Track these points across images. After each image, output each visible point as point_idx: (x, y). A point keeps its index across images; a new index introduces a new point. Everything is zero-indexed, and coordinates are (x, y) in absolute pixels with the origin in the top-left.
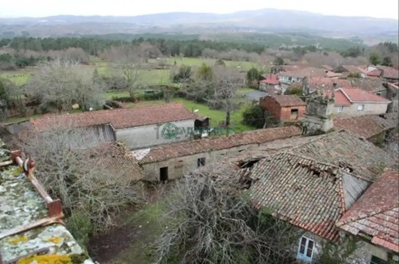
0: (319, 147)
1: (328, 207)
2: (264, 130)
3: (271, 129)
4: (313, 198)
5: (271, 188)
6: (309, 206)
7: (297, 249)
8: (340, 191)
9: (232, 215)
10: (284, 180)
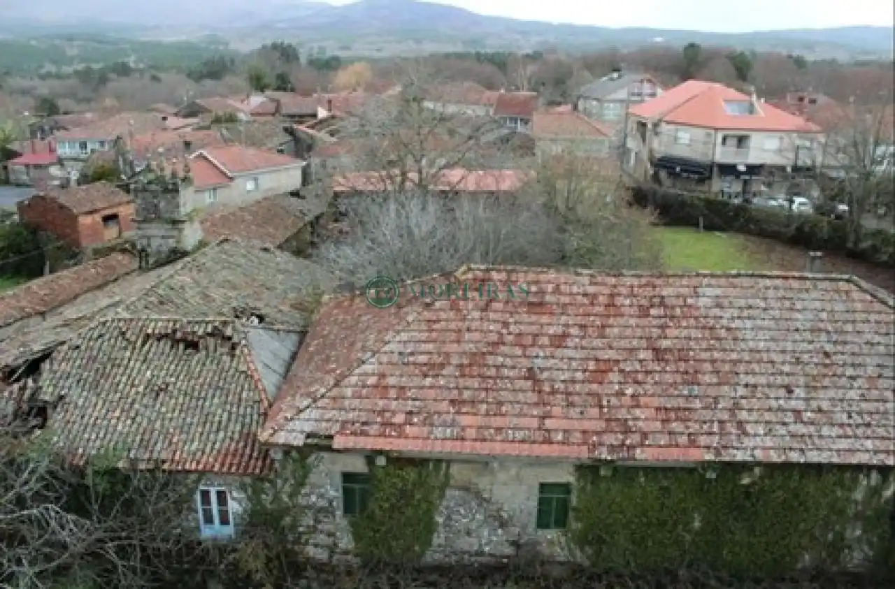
0: (182, 287)
1: (234, 409)
2: (48, 277)
3: (65, 273)
4: (198, 399)
5: (98, 408)
6: (195, 420)
7: (197, 520)
8: (249, 368)
10: (124, 379)
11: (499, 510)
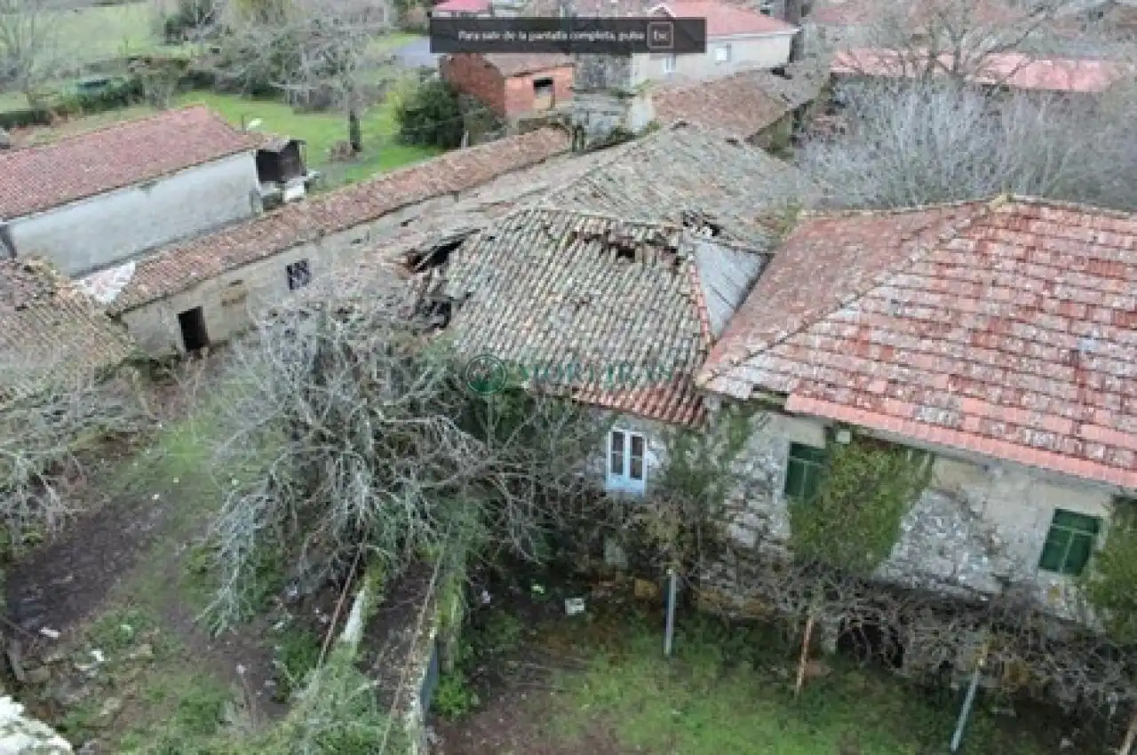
0: (622, 179)
1: (668, 340)
2: (464, 150)
3: (486, 146)
4: (626, 320)
5: (509, 312)
6: (618, 346)
7: (603, 465)
8: (692, 291)
9: (414, 407)
10: (541, 284)
11: (990, 532)
